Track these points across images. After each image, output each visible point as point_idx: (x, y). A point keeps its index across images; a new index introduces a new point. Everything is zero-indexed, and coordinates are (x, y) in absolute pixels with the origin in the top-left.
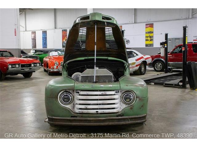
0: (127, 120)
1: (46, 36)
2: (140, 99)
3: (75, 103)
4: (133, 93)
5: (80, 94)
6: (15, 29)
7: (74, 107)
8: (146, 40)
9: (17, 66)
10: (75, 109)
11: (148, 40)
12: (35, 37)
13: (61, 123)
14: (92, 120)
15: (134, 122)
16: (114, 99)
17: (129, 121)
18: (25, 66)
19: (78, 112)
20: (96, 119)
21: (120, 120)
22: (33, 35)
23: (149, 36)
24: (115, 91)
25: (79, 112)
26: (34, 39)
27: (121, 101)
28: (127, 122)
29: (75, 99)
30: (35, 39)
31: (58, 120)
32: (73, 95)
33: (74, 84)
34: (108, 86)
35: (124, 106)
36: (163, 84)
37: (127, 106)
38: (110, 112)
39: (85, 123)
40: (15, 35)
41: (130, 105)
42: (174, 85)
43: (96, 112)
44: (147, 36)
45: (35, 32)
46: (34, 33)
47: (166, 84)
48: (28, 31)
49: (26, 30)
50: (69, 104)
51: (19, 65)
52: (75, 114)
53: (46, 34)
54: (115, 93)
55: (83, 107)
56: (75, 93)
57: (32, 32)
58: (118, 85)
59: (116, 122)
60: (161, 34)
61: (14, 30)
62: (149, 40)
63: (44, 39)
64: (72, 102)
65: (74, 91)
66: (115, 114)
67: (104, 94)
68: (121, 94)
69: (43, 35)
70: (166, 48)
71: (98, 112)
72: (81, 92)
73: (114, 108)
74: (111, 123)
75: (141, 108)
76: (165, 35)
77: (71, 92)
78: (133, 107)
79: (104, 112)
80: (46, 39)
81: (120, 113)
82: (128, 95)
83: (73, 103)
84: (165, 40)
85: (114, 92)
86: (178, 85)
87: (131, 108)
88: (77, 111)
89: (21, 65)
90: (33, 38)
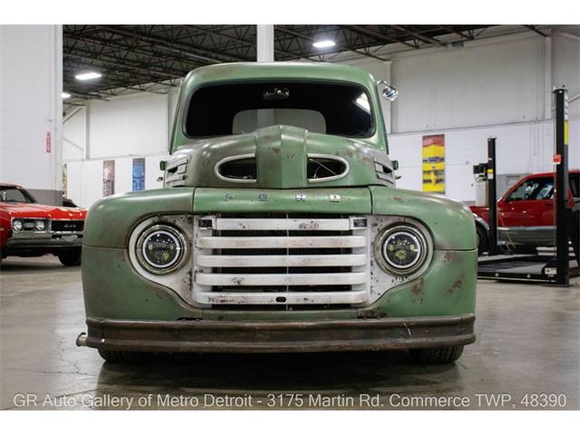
0: (402, 332)
1: (144, 171)
2: (448, 256)
3: (196, 268)
4: (421, 232)
5: (214, 227)
6: (49, 134)
7: (191, 285)
8: (425, 181)
9: (40, 225)
10: (196, 289)
11: (430, 181)
12: (112, 175)
13: (137, 342)
14: (262, 330)
15: (430, 340)
16: (348, 251)
17: (407, 337)
18: (66, 226)
19: (205, 301)
20: (276, 324)
21: (375, 331)
22: (107, 171)
23: (431, 169)
24: (352, 219)
25: (210, 299)
26: (109, 181)
27: (375, 263)
28: (402, 340)
29: (196, 251)
30: (113, 182)
31: (123, 332)
32: (190, 236)
33: (191, 194)
34: (326, 198)
35: (387, 282)
36: (493, 274)
37: (399, 281)
38: (334, 302)
39: (233, 341)
40: (49, 151)
41: (411, 277)
42: (529, 276)
43: (278, 299)
44: (427, 169)
45: (113, 163)
46: (110, 164)
47: (501, 275)
48: (93, 159)
49: (88, 158)
50: (173, 270)
51: (45, 222)
52: (193, 310)
53: (141, 167)
54: (353, 228)
55: (226, 279)
56: (196, 228)
57: (105, 162)
58: (364, 194)
59: (358, 338)
60: (467, 163)
61: (46, 137)
62: (433, 182)
63: (137, 181)
64: (183, 266)
65: (191, 221)
66: (353, 311)
67: (308, 228)
68: (374, 235)
69: (135, 171)
70: (490, 180)
71: (284, 299)
72: (220, 221)
73: (347, 288)
74: (336, 344)
75: (451, 291)
76: (489, 142)
77: (179, 223)
78: (422, 283)
79: (309, 302)
80: (143, 181)
81: (370, 308)
82: (401, 238)
83: (186, 270)
84: (489, 157)
85: (347, 220)
86: (543, 276)
87: (416, 290)
88: (203, 297)
89: (53, 222)
90: (106, 178)
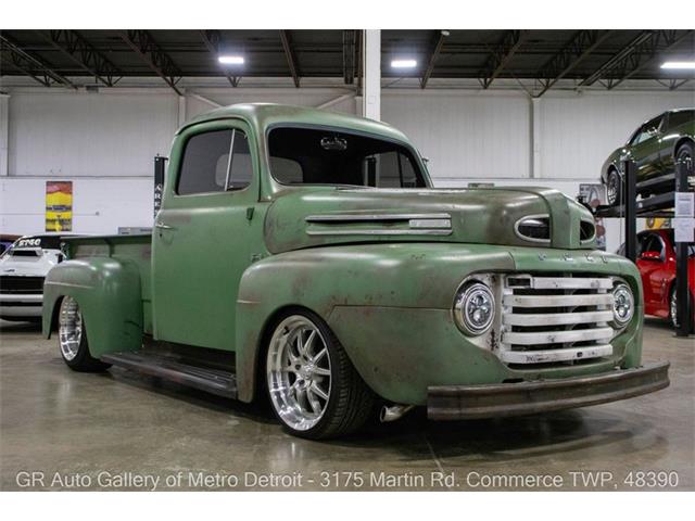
3: (503, 328)
5: (531, 285)
7: (493, 345)
10: (502, 349)
23: (56, 218)
43: (578, 355)
44: (50, 218)
52: (516, 371)
55: (542, 337)
56: (503, 286)
60: (97, 214)
65: (494, 280)
71: (581, 355)
72: (536, 279)
79: (595, 356)
88: (521, 357)
